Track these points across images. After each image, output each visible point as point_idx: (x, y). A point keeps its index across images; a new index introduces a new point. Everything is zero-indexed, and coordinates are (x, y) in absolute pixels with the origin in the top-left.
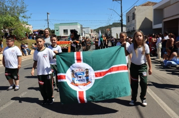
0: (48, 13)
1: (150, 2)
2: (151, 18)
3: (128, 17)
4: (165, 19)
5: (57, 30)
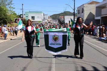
0: (23, 5)
1: (94, 1)
2: (94, 13)
3: (79, 10)
4: (102, 15)
5: (27, 17)
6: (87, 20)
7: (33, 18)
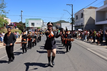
0: (22, 11)
1: (92, 7)
2: (94, 17)
3: (77, 16)
5: (27, 23)
6: (87, 25)
7: (33, 24)
